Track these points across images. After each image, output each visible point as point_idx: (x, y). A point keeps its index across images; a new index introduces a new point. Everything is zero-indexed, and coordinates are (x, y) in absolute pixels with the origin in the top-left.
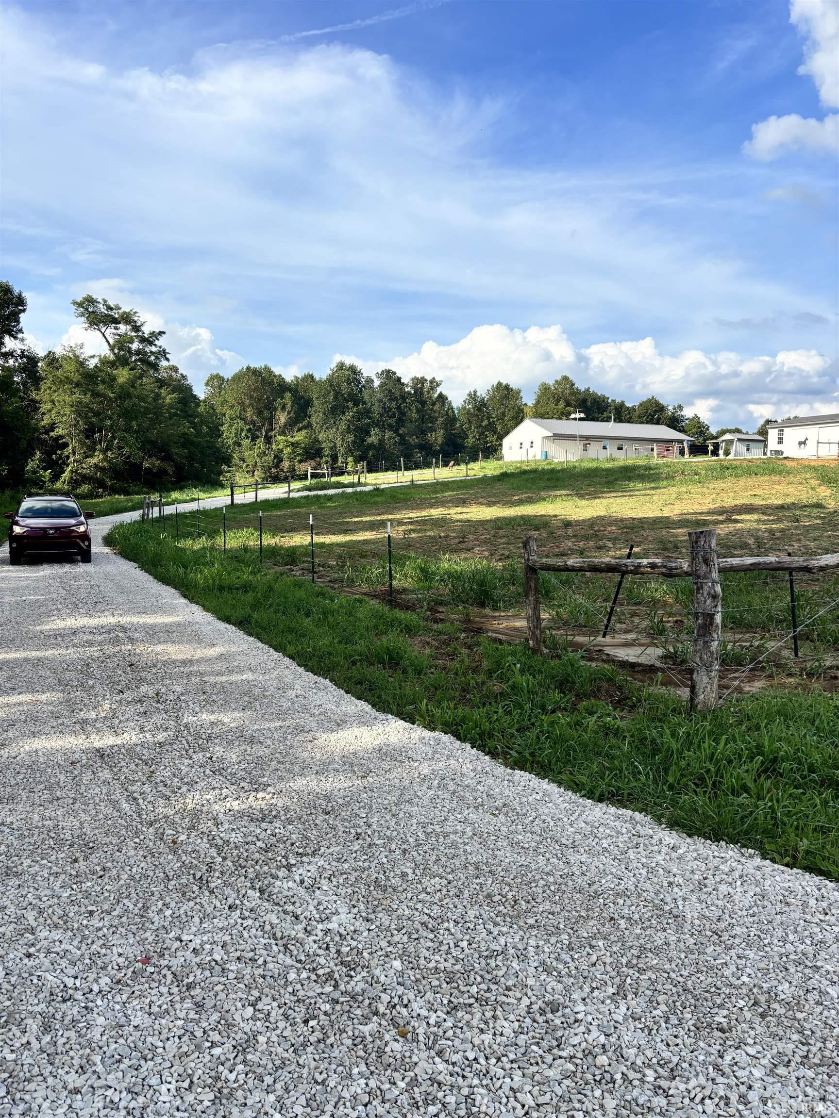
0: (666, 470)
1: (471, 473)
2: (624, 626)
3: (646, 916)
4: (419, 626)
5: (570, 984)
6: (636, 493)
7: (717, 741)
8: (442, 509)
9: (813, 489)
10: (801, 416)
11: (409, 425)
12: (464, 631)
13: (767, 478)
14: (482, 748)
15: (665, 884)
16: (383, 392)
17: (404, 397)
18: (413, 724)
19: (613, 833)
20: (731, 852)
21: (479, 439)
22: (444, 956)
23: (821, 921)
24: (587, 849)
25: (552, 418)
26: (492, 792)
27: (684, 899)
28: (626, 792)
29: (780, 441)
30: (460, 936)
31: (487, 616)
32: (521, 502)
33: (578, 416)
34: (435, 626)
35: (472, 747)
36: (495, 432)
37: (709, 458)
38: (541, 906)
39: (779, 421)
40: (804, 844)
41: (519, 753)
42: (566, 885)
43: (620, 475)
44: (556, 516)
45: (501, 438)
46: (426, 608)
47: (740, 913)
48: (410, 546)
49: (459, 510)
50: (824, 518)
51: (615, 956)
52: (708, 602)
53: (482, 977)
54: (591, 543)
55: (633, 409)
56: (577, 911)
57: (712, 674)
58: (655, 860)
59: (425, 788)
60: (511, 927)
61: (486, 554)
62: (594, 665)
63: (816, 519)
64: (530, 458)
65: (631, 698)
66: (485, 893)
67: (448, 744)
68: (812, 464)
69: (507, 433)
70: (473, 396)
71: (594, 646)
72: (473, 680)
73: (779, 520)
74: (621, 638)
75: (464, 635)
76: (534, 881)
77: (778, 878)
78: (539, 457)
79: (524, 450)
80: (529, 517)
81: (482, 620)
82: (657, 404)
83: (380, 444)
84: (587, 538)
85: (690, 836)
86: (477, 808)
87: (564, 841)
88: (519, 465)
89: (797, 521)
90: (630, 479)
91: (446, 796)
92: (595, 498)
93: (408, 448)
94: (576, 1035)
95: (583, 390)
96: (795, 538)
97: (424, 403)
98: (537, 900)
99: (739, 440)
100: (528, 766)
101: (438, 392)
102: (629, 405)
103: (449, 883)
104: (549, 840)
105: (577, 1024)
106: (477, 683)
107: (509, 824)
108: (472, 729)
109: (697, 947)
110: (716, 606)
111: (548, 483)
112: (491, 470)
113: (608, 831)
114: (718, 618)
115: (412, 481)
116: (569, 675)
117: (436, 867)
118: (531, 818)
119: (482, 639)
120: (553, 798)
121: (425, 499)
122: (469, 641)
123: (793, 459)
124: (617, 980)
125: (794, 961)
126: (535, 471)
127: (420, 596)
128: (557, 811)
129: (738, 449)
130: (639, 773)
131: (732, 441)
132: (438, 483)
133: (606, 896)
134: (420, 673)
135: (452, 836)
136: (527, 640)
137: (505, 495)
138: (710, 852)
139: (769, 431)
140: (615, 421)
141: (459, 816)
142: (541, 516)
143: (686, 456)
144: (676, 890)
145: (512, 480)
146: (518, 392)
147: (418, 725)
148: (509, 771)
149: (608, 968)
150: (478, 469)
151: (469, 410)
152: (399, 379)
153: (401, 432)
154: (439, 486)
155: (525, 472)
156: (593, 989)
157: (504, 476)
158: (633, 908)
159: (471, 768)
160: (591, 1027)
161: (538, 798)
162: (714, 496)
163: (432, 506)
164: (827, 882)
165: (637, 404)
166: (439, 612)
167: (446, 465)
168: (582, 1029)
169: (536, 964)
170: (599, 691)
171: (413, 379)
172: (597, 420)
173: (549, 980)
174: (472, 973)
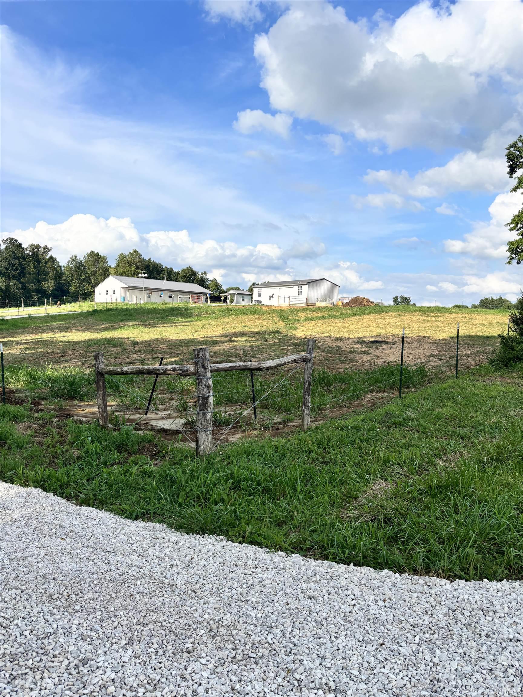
0: (197, 310)
1: (73, 309)
2: (164, 406)
3: (153, 589)
4: (24, 415)
5: (98, 644)
6: (179, 324)
7: (208, 473)
8: (51, 334)
9: (276, 323)
10: (271, 281)
11: (28, 276)
12: (57, 417)
13: (252, 316)
14: (62, 495)
15: (168, 566)
16: (8, 253)
17: (24, 257)
18: (12, 484)
19: (141, 539)
20: (209, 540)
21: (79, 287)
22: (11, 644)
23: (253, 572)
24: (122, 552)
25: (128, 276)
26: (64, 524)
27: (178, 574)
28: (152, 512)
29: (260, 295)
30: (24, 628)
31: (75, 406)
32: (106, 329)
33: (143, 275)
34: (36, 415)
35: (54, 495)
36: (90, 283)
37: (222, 304)
38: (86, 596)
39: (260, 283)
40: (250, 528)
41: (85, 494)
42: (105, 578)
43: (170, 313)
44: (128, 338)
45: (94, 287)
46: (30, 402)
47: (209, 576)
48: (24, 359)
49: (63, 334)
50: (280, 339)
51: (130, 619)
52: (205, 390)
53: (37, 652)
54: (149, 355)
55: (178, 273)
56: (109, 595)
57: (208, 433)
58: (164, 552)
59: (14, 528)
60: (63, 614)
61: (79, 363)
62: (141, 433)
63: (276, 339)
64: (114, 300)
65: (162, 452)
66: (48, 594)
67: (37, 495)
68: (276, 309)
69: (98, 284)
70: (74, 259)
71: (143, 420)
72: (59, 449)
73: (257, 340)
74: (161, 414)
75: (57, 419)
76: (84, 580)
77: (233, 551)
78: (119, 300)
79: (109, 295)
80: (111, 338)
81: (71, 408)
82: (192, 271)
83: (6, 289)
84: (147, 352)
85: (188, 534)
86: (51, 536)
87: (108, 549)
88: (105, 305)
89: (266, 341)
90: (175, 315)
91: (29, 531)
92: (154, 327)
93: (28, 292)
94: (96, 677)
95: (147, 259)
96: (264, 350)
97: (39, 262)
98: (84, 592)
99: (238, 294)
100: (91, 503)
101: (49, 255)
102: (175, 270)
103: (22, 592)
104: (98, 550)
105: (98, 670)
106: (62, 452)
107: (72, 544)
108: (55, 483)
109: (181, 603)
110: (209, 392)
111: (124, 317)
112: (86, 308)
113: (138, 538)
114: (211, 399)
115: (30, 314)
116: (124, 441)
117: (14, 582)
118: (88, 537)
119: (70, 421)
120: (105, 522)
121: (39, 327)
122: (60, 423)
123: (266, 306)
124: (129, 635)
125: (235, 599)
126: (116, 309)
127: (28, 394)
128: (106, 530)
129: (238, 299)
130: (162, 498)
131: (234, 295)
132: (48, 316)
133: (129, 581)
134: (21, 448)
135: (29, 559)
136: (98, 420)
137: (96, 324)
138: (197, 542)
139: (254, 289)
140: (167, 279)
141: (37, 544)
142: (119, 338)
143: (209, 303)
144: (174, 569)
145: (101, 315)
146: (105, 258)
147: (16, 484)
148: (78, 507)
149: (125, 628)
150: (77, 307)
151: (72, 268)
152: (20, 245)
153: (22, 281)
154: (49, 318)
155: (109, 310)
156: (112, 644)
157: (95, 312)
158: (146, 585)
159: (51, 509)
160: (106, 670)
161: (95, 523)
162: (223, 326)
163: (43, 331)
164: (260, 549)
165: (180, 270)
166: (41, 405)
167: (55, 304)
168: (101, 672)
169: (76, 636)
170: (143, 449)
171: (30, 246)
172: (157, 279)
173: (83, 645)
174: (30, 651)
